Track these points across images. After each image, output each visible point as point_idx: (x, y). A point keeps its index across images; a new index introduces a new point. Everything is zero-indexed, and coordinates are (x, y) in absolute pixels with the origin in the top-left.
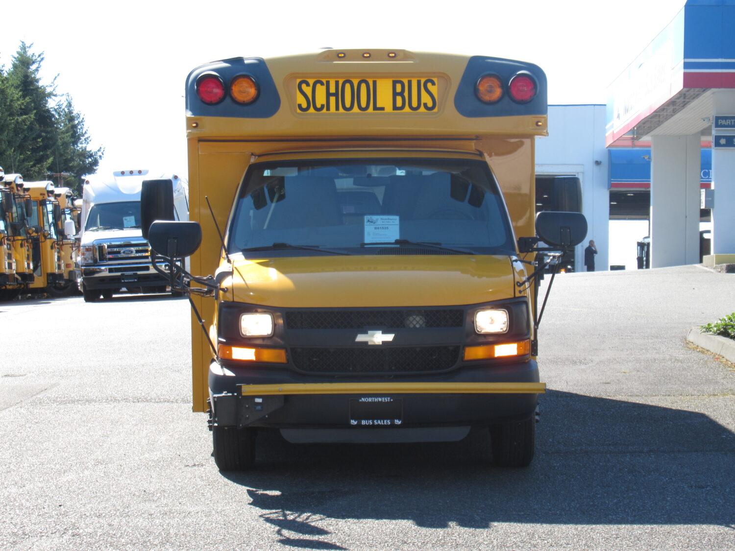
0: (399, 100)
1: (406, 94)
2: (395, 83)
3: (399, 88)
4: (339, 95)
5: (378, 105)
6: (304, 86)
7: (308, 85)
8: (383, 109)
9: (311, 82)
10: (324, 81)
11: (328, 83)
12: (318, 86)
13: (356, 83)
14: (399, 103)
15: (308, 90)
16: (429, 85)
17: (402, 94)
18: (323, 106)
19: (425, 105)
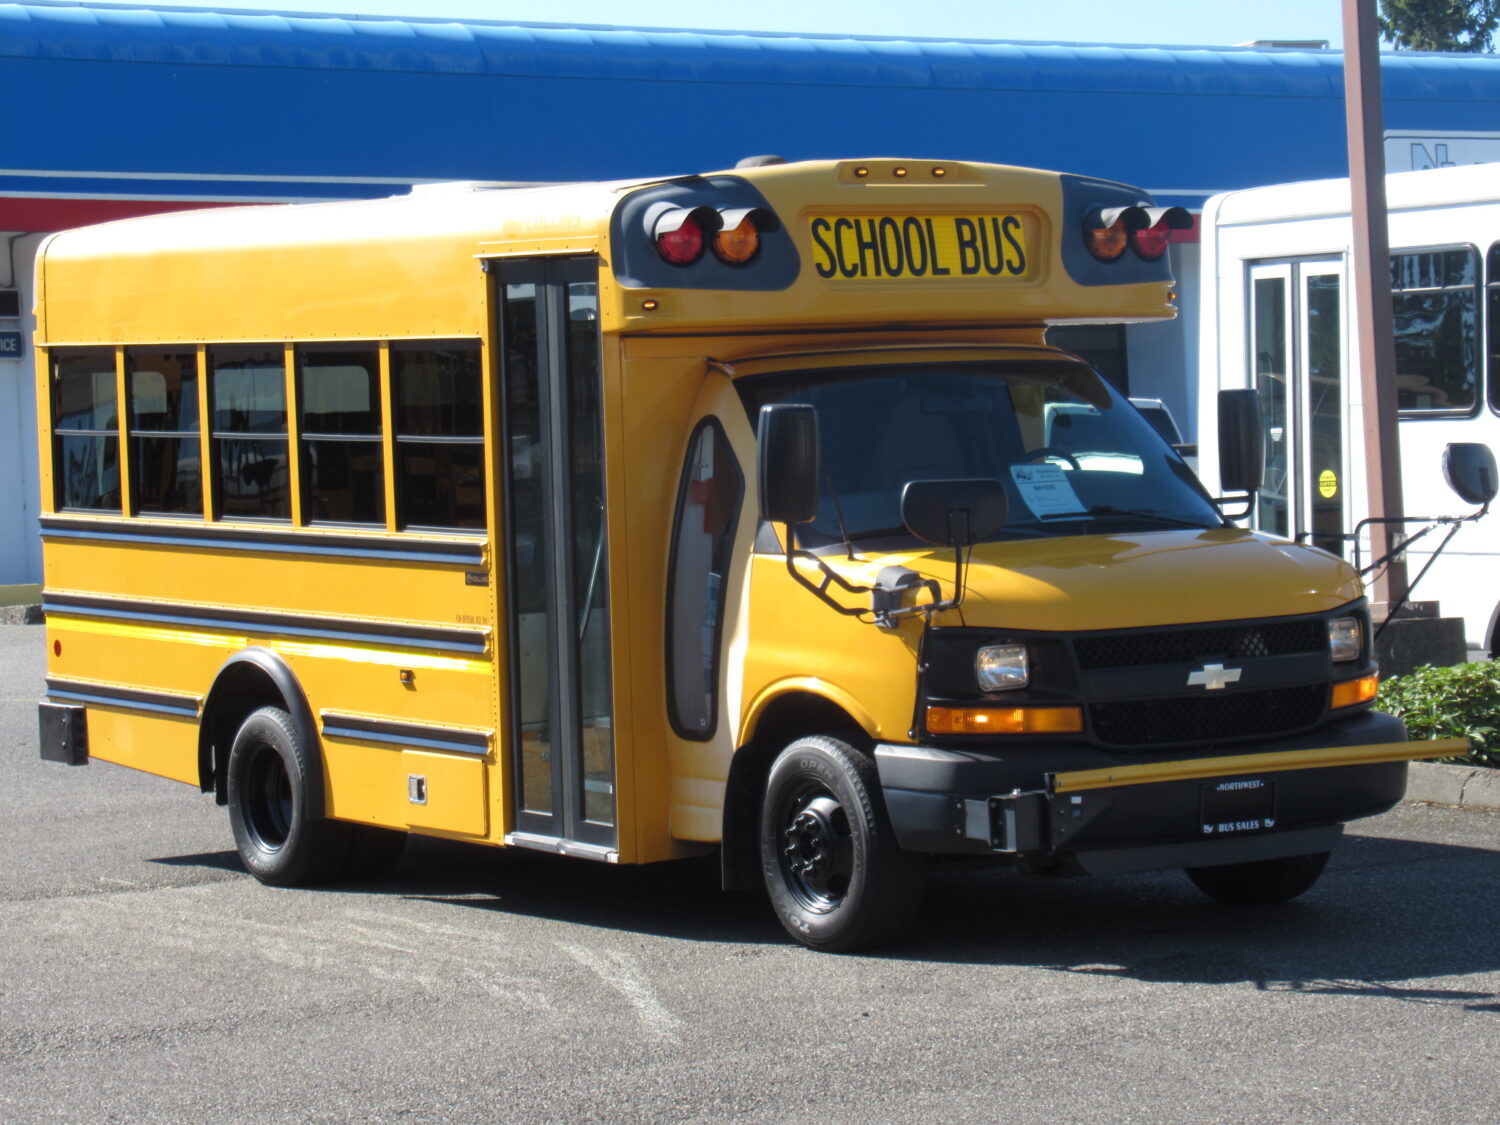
0: (969, 252)
1: (979, 244)
2: (959, 223)
3: (967, 236)
4: (876, 245)
5: (941, 265)
6: (821, 229)
7: (827, 228)
8: (946, 271)
9: (832, 221)
10: (851, 220)
11: (857, 222)
12: (844, 229)
13: (900, 222)
14: (971, 263)
15: (829, 237)
16: (1011, 227)
17: (972, 243)
18: (855, 266)
19: (1009, 263)
